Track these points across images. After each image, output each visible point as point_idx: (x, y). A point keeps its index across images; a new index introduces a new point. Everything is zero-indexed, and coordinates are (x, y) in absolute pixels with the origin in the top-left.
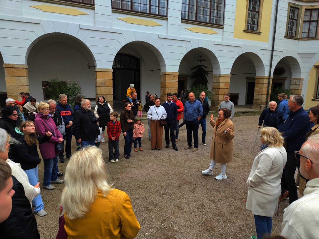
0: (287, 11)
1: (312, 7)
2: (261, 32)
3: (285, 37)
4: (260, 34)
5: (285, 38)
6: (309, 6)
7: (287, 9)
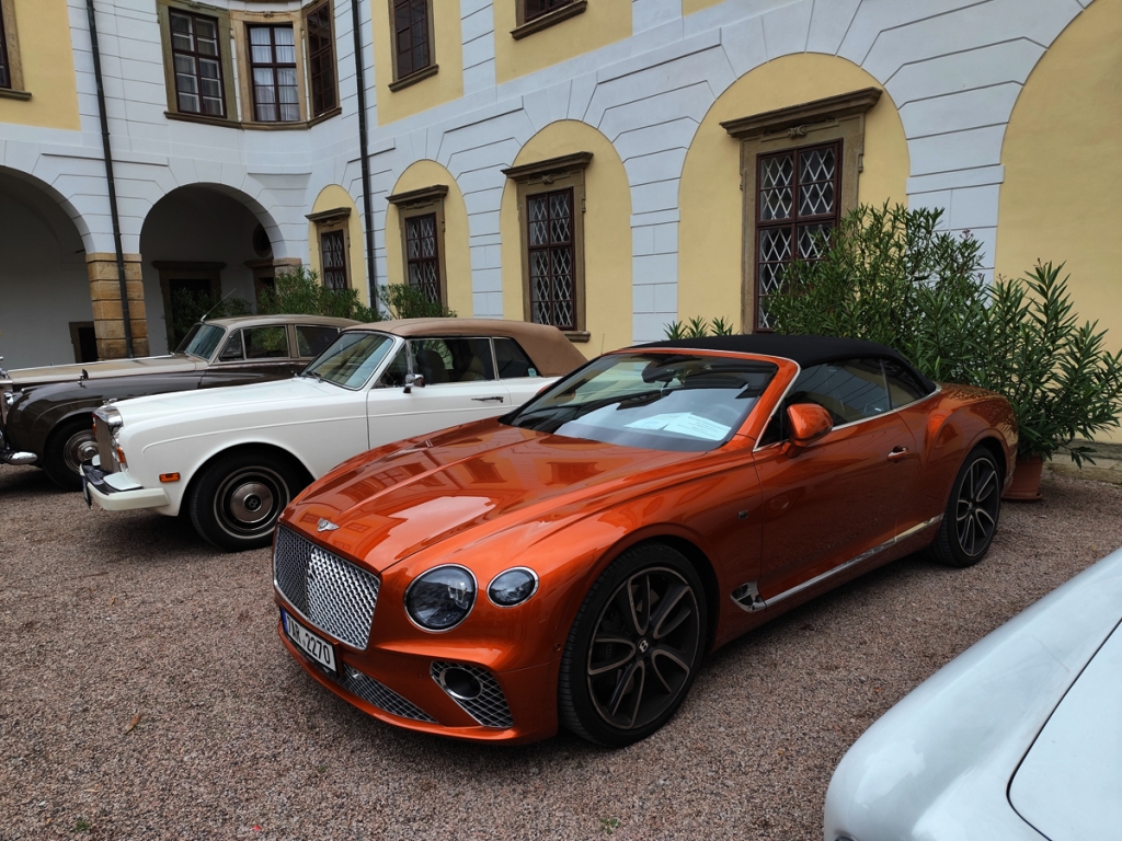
0: (158, 26)
1: (266, 16)
2: (27, 90)
3: (169, 115)
4: (25, 97)
5: (169, 118)
6: (254, 14)
7: (155, 18)
